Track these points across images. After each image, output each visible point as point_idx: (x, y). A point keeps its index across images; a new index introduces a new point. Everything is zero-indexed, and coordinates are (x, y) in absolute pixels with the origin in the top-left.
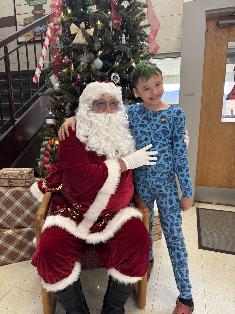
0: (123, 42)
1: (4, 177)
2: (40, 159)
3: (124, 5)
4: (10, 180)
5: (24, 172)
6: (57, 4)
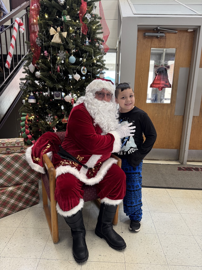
0: (87, 44)
1: (3, 145)
2: (21, 131)
3: (87, 17)
4: (7, 148)
5: (20, 140)
6: (33, 7)
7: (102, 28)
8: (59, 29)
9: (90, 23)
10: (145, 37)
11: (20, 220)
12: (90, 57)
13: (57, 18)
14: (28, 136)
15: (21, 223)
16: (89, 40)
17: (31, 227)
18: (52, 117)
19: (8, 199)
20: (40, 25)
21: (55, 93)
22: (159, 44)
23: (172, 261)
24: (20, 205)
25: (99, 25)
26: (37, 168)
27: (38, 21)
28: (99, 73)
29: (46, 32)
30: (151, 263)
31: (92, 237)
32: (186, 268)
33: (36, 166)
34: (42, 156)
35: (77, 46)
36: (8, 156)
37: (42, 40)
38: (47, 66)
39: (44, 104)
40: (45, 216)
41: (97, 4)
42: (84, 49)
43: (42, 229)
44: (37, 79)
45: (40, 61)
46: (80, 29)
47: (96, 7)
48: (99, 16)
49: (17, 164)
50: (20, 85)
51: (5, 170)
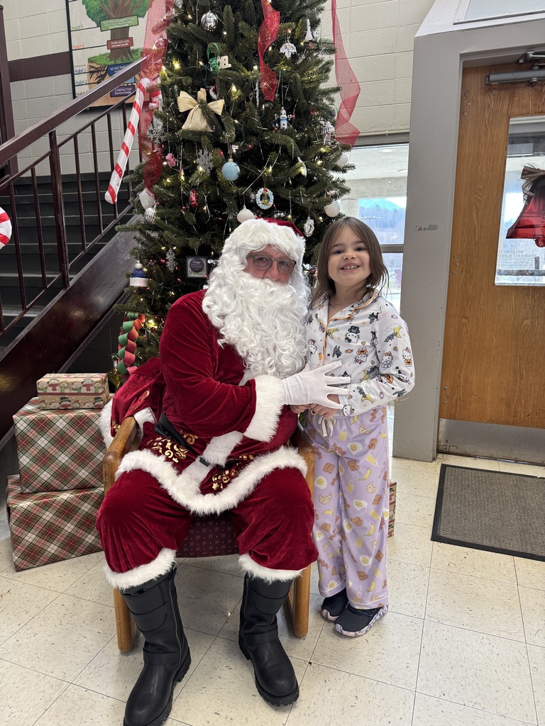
1: (53, 390)
2: (118, 356)
3: (286, 51)
4: (63, 397)
5: (93, 379)
6: (154, 49)
8: (202, 93)
10: (489, 87)
13: (201, 66)
15: (74, 585)
16: (288, 113)
19: (59, 522)
21: (189, 261)
22: (535, 105)
24: (90, 538)
27: (164, 79)
35: (249, 133)
36: (62, 415)
39: (165, 291)
45: (168, 181)
49: (81, 437)
51: (53, 450)
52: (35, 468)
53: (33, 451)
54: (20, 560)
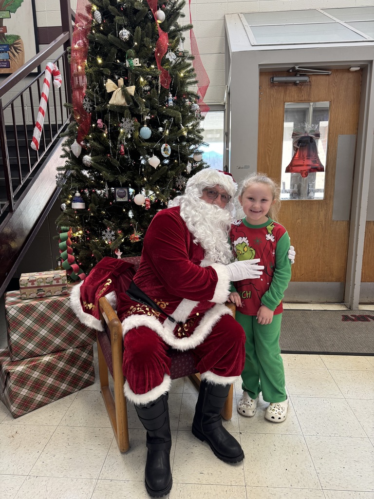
0: (170, 104)
1: (32, 285)
2: (61, 258)
3: (170, 57)
4: (39, 288)
5: (60, 274)
6: (76, 46)
7: (195, 75)
8: (121, 81)
9: (175, 67)
10: (273, 84)
11: (61, 413)
12: (177, 127)
13: (119, 63)
14: (72, 266)
15: (64, 419)
16: (173, 96)
17: (81, 425)
18: (113, 233)
19: (43, 378)
20: (89, 76)
21: (117, 190)
22: (298, 96)
23: (330, 482)
25: (191, 69)
26: (90, 321)
27: (86, 69)
28: (192, 153)
29: (99, 87)
30: (291, 486)
31: (186, 441)
32: (355, 495)
33: (89, 318)
34: (98, 301)
35: (153, 108)
36: (41, 302)
37: (93, 101)
38: (103, 145)
39: (99, 211)
40: (104, 406)
41: (186, 34)
42: (165, 113)
43: (99, 428)
44: (86, 168)
45: (90, 136)
46: (158, 79)
47: (183, 39)
48: (190, 53)
49: (56, 316)
50: (57, 179)
51: (36, 327)
52: (23, 342)
53: (22, 330)
54: (17, 409)
